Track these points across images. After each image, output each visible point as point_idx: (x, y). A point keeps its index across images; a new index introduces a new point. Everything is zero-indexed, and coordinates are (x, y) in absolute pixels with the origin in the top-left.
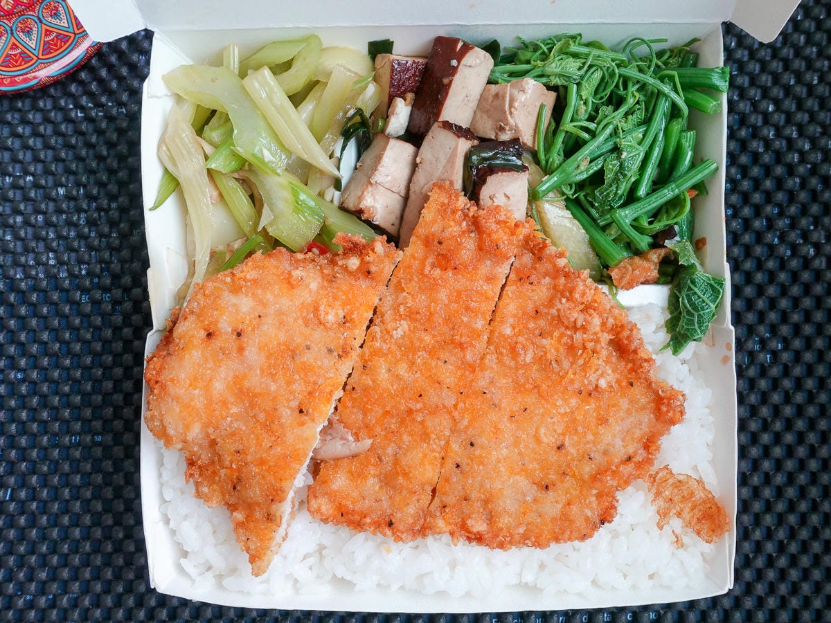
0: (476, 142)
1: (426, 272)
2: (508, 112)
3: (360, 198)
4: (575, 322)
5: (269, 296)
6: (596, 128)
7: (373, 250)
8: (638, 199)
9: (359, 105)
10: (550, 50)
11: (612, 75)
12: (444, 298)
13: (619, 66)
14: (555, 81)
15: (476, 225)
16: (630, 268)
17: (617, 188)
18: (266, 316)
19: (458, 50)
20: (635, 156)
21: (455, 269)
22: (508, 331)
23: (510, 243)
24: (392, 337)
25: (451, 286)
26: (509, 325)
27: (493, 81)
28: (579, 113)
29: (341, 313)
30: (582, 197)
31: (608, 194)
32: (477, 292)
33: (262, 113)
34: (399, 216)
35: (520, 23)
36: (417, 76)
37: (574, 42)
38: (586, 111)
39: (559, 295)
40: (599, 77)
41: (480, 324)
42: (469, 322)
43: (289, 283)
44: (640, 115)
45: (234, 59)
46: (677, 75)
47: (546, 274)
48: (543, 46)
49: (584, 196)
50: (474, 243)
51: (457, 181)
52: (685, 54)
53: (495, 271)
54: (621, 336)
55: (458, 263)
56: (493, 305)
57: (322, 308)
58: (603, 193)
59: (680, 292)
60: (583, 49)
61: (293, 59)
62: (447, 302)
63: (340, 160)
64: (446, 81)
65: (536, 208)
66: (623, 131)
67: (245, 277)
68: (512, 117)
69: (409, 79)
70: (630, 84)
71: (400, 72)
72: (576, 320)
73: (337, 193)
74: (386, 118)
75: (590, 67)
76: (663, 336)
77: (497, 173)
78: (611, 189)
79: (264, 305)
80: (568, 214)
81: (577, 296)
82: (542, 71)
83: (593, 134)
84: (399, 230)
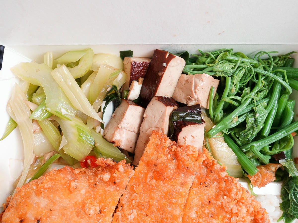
0: (176, 107)
1: (148, 181)
2: (194, 92)
3: (113, 135)
4: (231, 210)
5: (57, 198)
6: (242, 100)
7: (117, 169)
8: (264, 137)
9: (114, 84)
10: (216, 57)
11: (250, 70)
12: (158, 196)
13: (254, 66)
14: (219, 74)
15: (176, 155)
16: (260, 176)
17: (253, 132)
18: (54, 210)
19: (166, 58)
20: (263, 115)
21: (164, 180)
22: (194, 215)
23: (195, 166)
24: (127, 219)
25: (161, 190)
26: (194, 212)
27: (185, 72)
28: (232, 91)
29: (98, 209)
30: (232, 134)
31: (248, 134)
32: (176, 193)
33: (62, 89)
34: (134, 143)
35: (200, 43)
36: (145, 69)
37: (229, 53)
38: (236, 90)
39: (222, 194)
40: (243, 73)
41: (178, 212)
42: (172, 210)
43: (69, 189)
44: (265, 93)
45: (49, 59)
46: (286, 72)
47: (214, 180)
48: (212, 55)
49: (234, 133)
50: (175, 166)
51: (165, 128)
52: (287, 60)
53: (186, 180)
54: (257, 217)
55: (165, 177)
56: (185, 200)
57: (87, 205)
58: (245, 133)
59: (289, 190)
60: (235, 58)
61: (79, 60)
62: (159, 199)
63: (103, 113)
64: (160, 74)
65: (208, 141)
66: (256, 101)
67: (44, 186)
68: (195, 94)
69: (140, 71)
70: (260, 77)
71: (135, 68)
72: (232, 209)
73: (102, 130)
74: (129, 91)
75: (238, 67)
76: (279, 213)
77: (188, 126)
78: (249, 132)
79: (54, 203)
80: (226, 145)
81: (233, 195)
82: (212, 69)
83: (240, 103)
84: (134, 150)
